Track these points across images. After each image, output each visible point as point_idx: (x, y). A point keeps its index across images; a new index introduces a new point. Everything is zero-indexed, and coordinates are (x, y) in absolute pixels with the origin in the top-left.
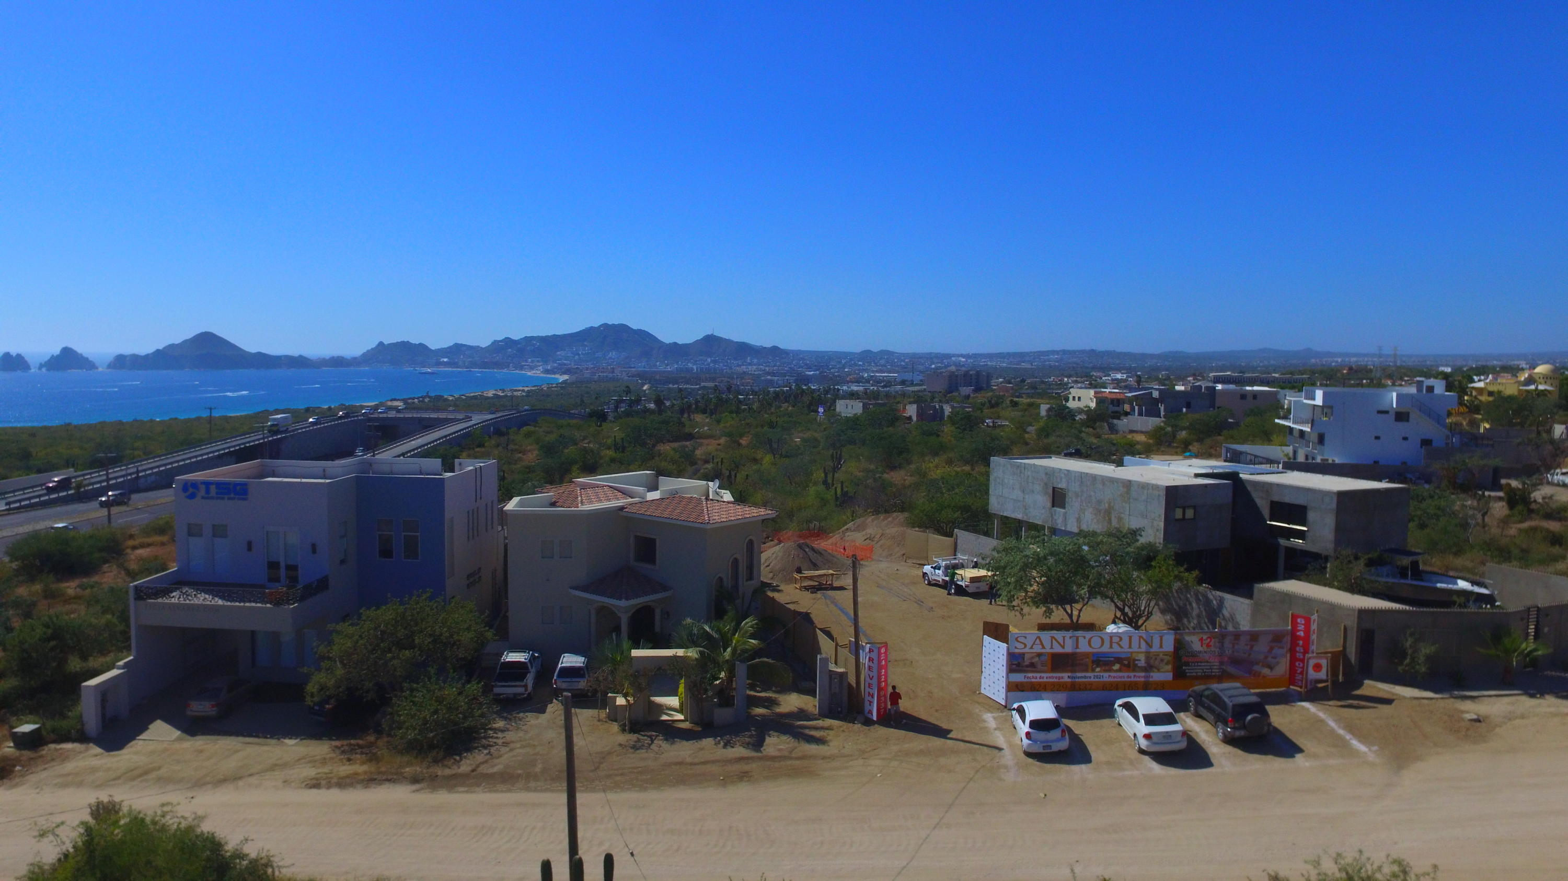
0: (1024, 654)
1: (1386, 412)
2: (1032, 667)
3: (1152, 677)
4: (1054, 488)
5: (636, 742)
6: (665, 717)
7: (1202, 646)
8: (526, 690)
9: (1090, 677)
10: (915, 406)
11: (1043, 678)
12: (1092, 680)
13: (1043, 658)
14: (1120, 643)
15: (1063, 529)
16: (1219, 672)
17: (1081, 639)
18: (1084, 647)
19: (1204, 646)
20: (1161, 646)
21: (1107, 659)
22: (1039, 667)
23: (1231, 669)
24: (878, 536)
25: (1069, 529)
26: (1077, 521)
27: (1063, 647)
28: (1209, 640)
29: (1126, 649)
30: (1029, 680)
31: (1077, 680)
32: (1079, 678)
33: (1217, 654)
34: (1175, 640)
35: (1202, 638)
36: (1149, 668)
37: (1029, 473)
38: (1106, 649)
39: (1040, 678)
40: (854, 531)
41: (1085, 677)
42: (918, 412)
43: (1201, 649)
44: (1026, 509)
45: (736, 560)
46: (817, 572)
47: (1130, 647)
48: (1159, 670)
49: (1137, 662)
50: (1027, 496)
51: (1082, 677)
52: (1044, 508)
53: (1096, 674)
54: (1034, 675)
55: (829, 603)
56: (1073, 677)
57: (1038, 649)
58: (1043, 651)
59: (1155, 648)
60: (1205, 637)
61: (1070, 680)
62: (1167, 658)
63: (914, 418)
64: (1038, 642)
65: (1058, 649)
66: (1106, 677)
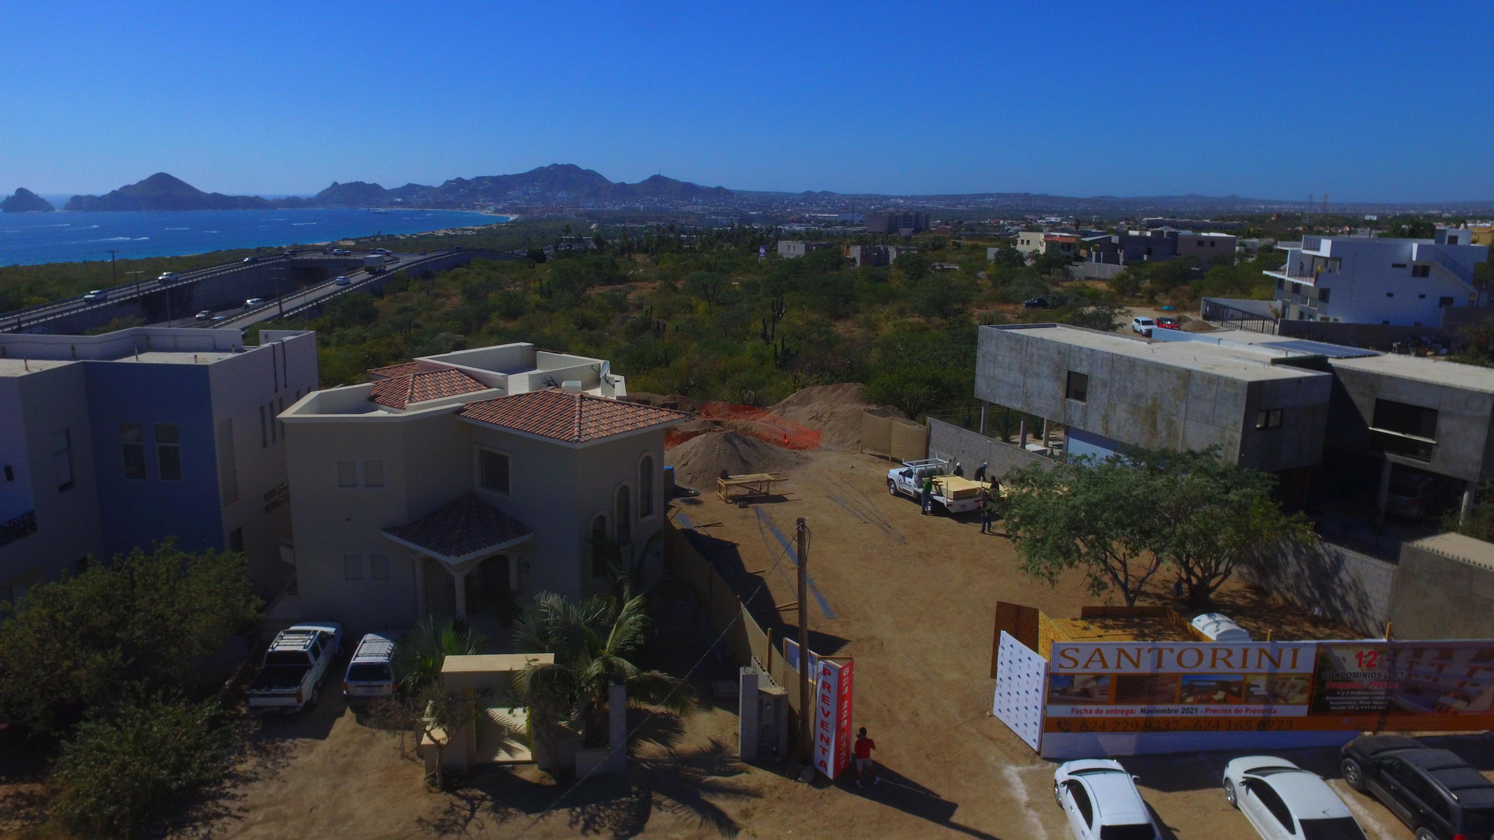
0: (1073, 675)
1: (1403, 266)
2: (1086, 695)
3: (1275, 711)
4: (1069, 373)
5: (446, 812)
6: (503, 756)
7: (1360, 665)
8: (300, 700)
9: (1176, 711)
10: (859, 248)
11: (1101, 712)
12: (1179, 715)
13: (1104, 682)
14: (1229, 660)
15: (1082, 428)
16: (1383, 705)
17: (1166, 653)
18: (1170, 666)
19: (1364, 666)
20: (1294, 666)
21: (1206, 684)
22: (1097, 695)
23: (1403, 701)
24: (826, 415)
25: (1090, 429)
26: (1103, 420)
27: (1137, 665)
28: (1372, 656)
29: (1237, 669)
30: (1079, 715)
31: (1156, 715)
32: (1158, 712)
33: (1382, 678)
34: (1317, 655)
35: (1361, 653)
36: (1272, 697)
37: (1034, 351)
38: (1205, 667)
39: (1097, 711)
40: (797, 404)
41: (1169, 711)
42: (862, 254)
43: (1357, 670)
44: (1027, 397)
45: (625, 491)
46: (748, 476)
47: (1244, 665)
48: (1286, 701)
49: (1252, 689)
50: (1029, 381)
51: (1163, 710)
52: (1054, 398)
53: (1186, 707)
54: (1088, 707)
55: (763, 525)
56: (1149, 711)
57: (1096, 668)
58: (1105, 671)
59: (1285, 667)
60: (1366, 652)
61: (1144, 715)
62: (1301, 683)
63: (858, 261)
64: (1097, 657)
65: (1128, 668)
66: (1201, 711)
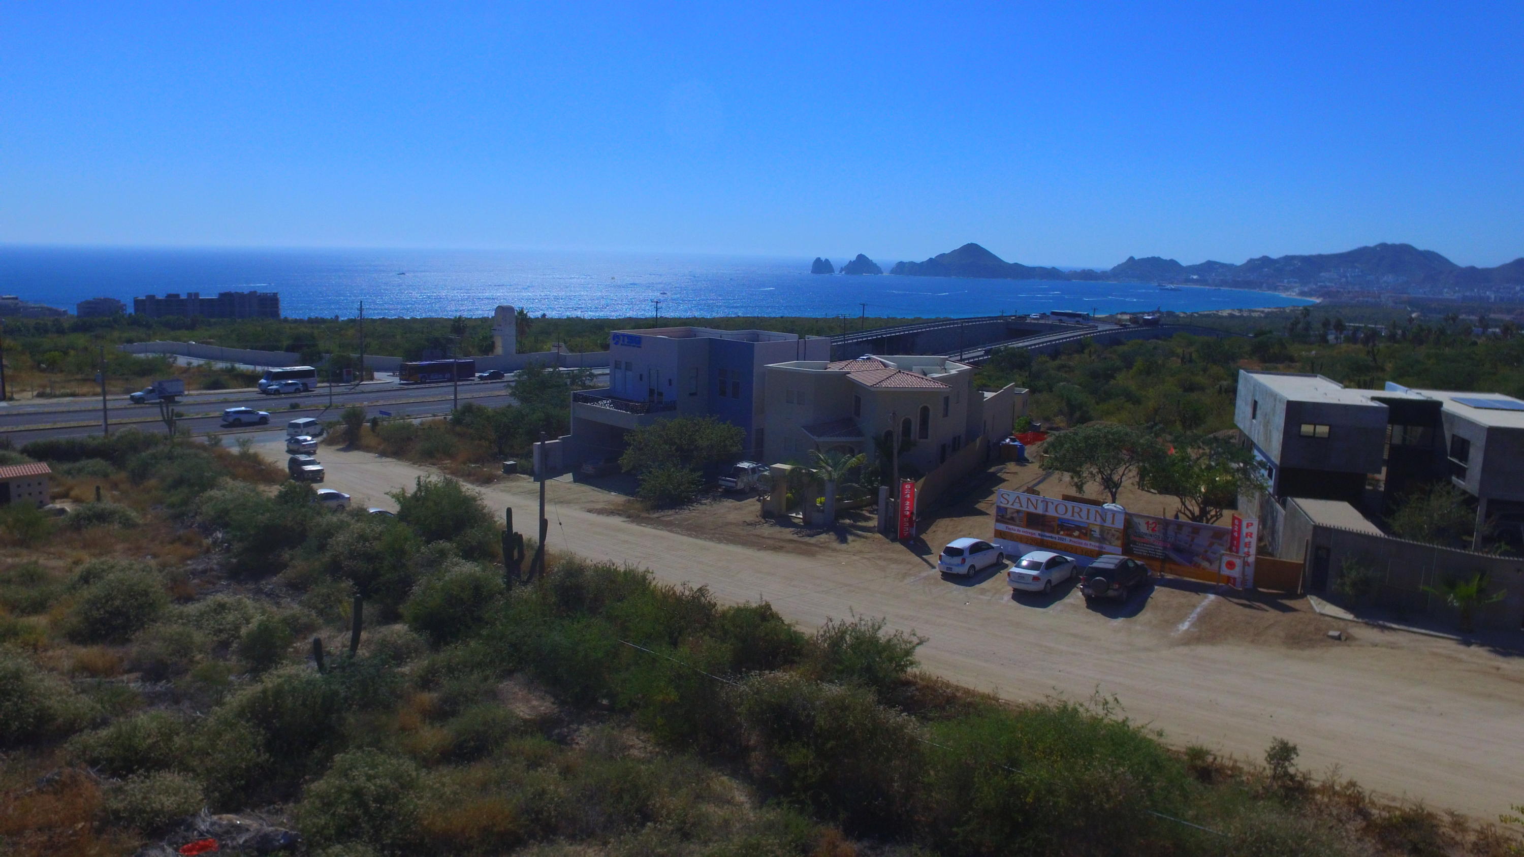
0: (1006, 509)
2: (1012, 520)
3: (1104, 548)
7: (1148, 529)
9: (1056, 538)
11: (1020, 531)
12: (1057, 541)
13: (1021, 515)
14: (1081, 513)
16: (1161, 556)
17: (1050, 504)
18: (1052, 512)
19: (1150, 529)
20: (1113, 523)
21: (1070, 525)
22: (1018, 522)
23: (1173, 555)
27: (1036, 509)
28: (1154, 525)
29: (1084, 520)
30: (1009, 531)
31: (1045, 538)
32: (1047, 537)
33: (1160, 539)
34: (1125, 519)
35: (1148, 522)
36: (1102, 539)
38: (1068, 516)
39: (1018, 530)
41: (1051, 537)
43: (1147, 531)
44: (1245, 421)
47: (1088, 518)
48: (1110, 543)
49: (1093, 533)
50: (1246, 409)
52: (1250, 419)
53: (1060, 537)
56: (1042, 536)
57: (1017, 506)
58: (1021, 509)
59: (1108, 523)
60: (1151, 522)
61: (1040, 537)
62: (1117, 534)
64: (1017, 500)
65: (1032, 509)
66: (1068, 540)
